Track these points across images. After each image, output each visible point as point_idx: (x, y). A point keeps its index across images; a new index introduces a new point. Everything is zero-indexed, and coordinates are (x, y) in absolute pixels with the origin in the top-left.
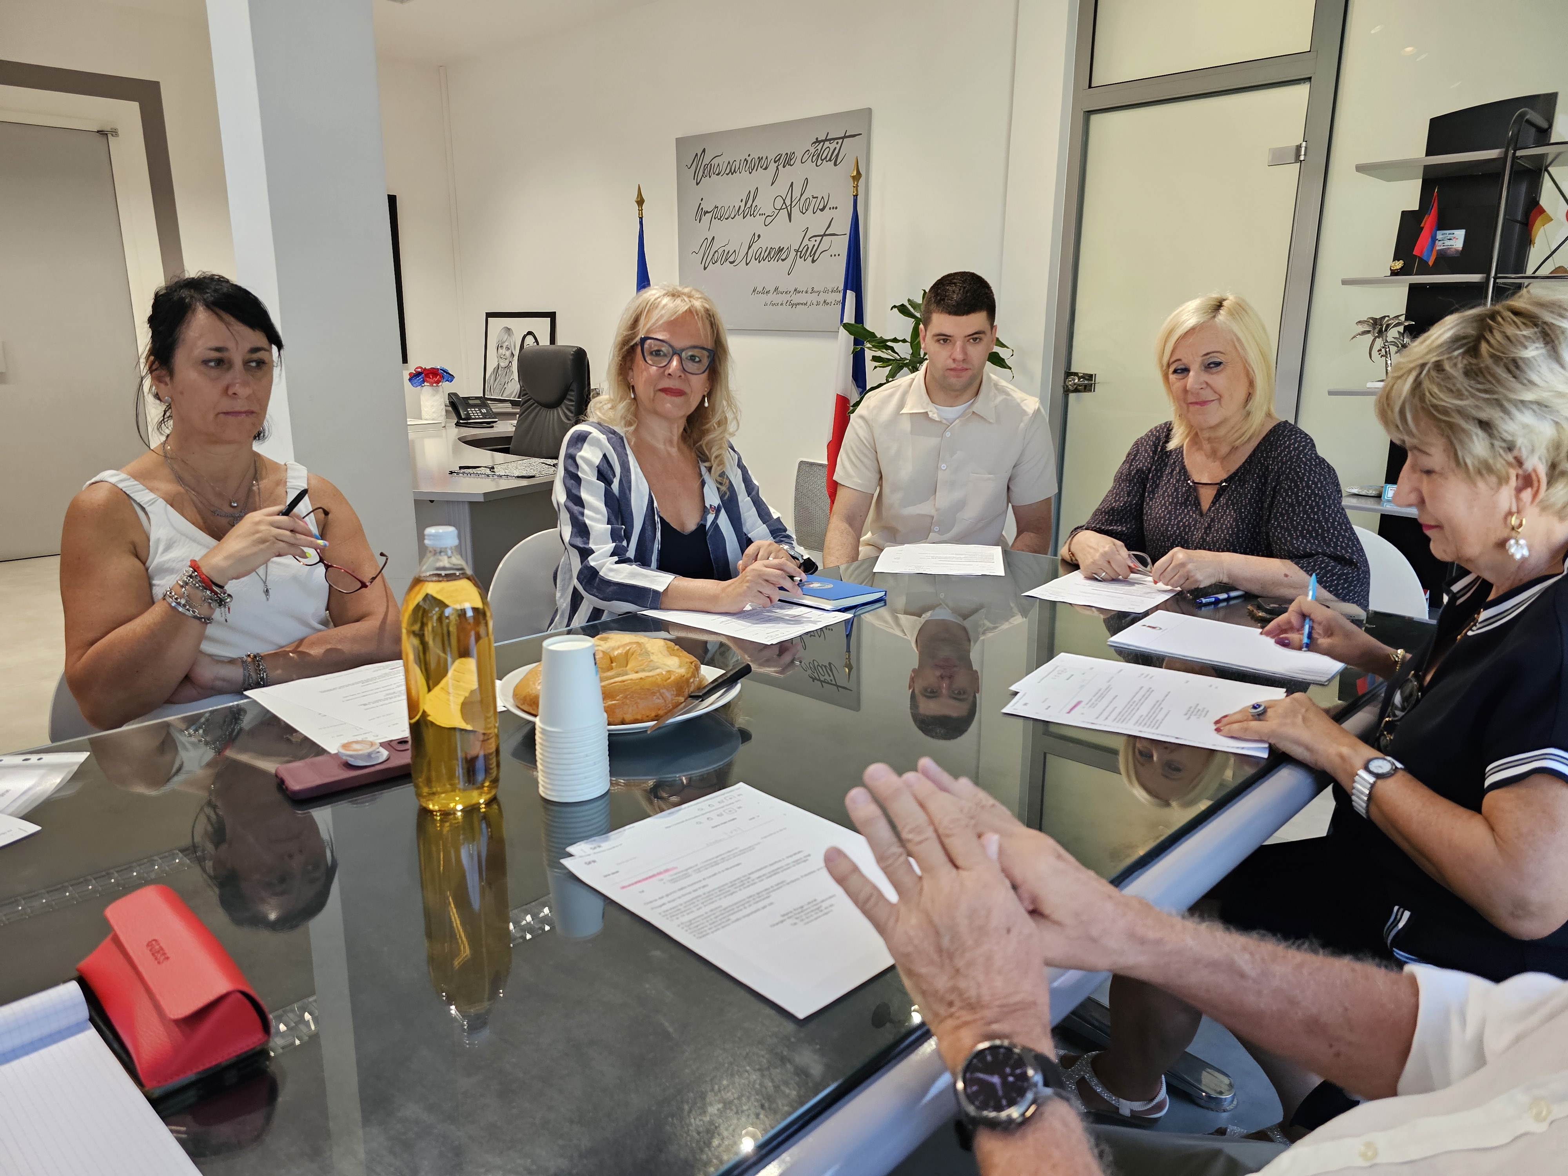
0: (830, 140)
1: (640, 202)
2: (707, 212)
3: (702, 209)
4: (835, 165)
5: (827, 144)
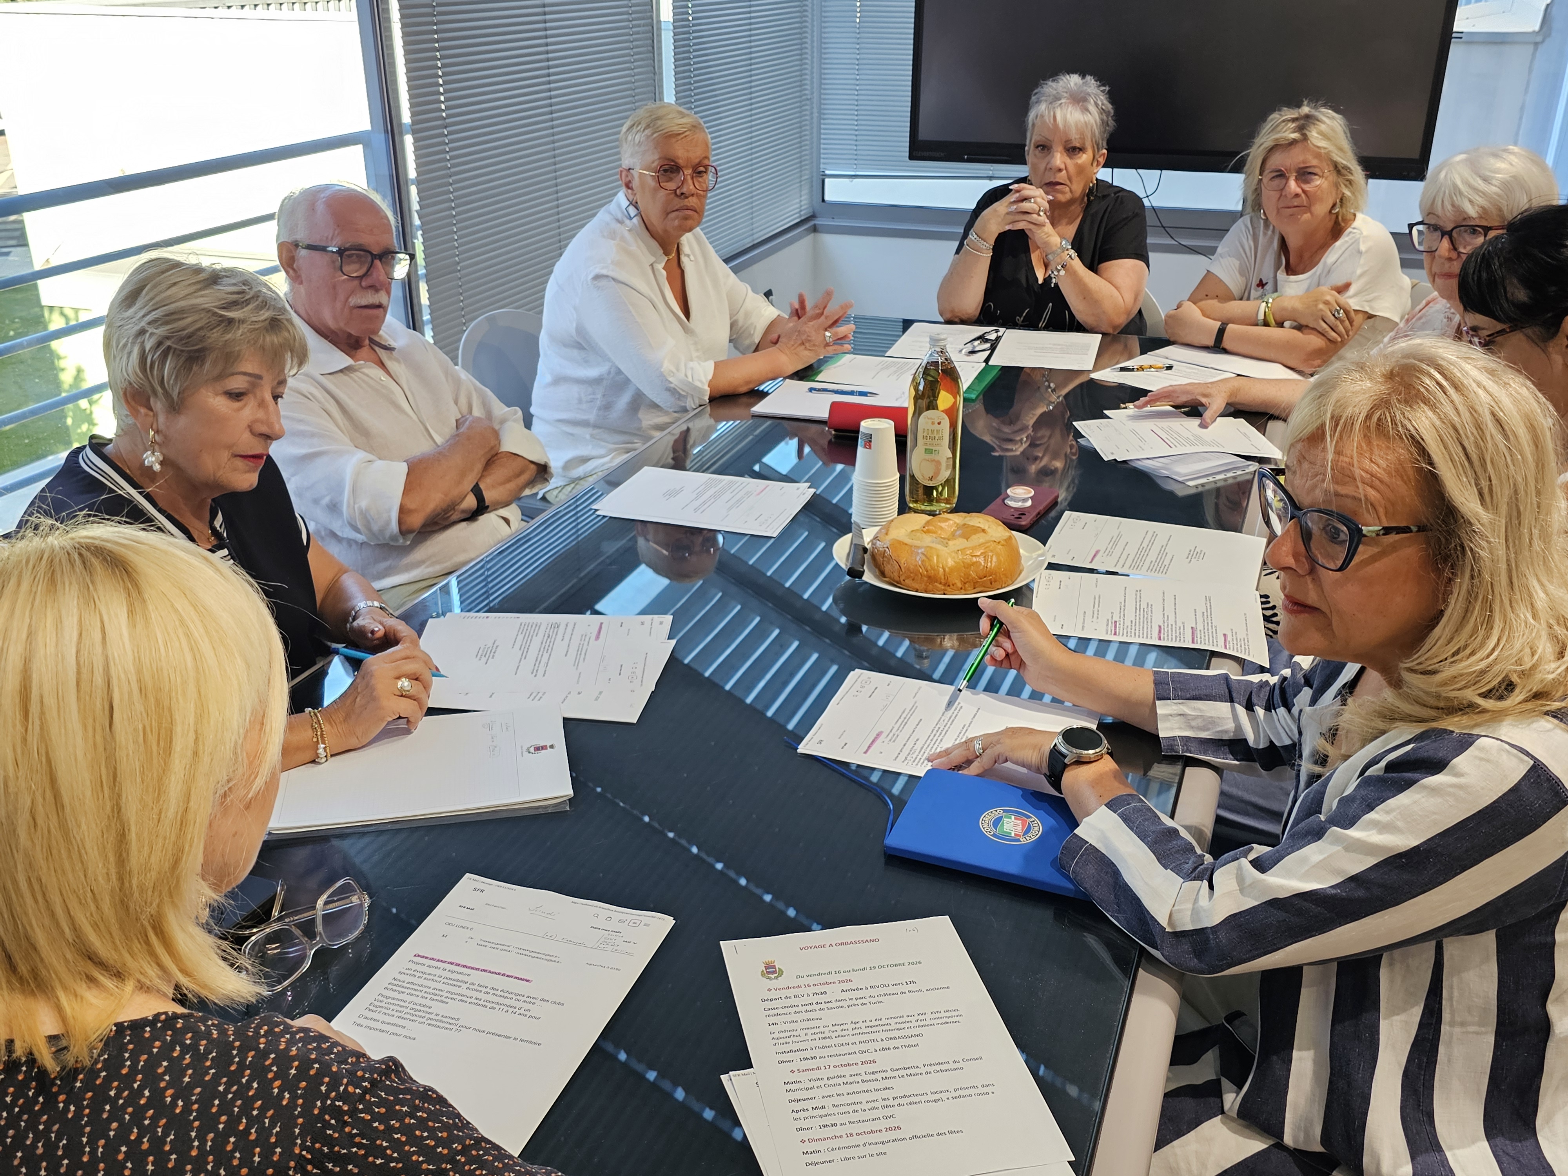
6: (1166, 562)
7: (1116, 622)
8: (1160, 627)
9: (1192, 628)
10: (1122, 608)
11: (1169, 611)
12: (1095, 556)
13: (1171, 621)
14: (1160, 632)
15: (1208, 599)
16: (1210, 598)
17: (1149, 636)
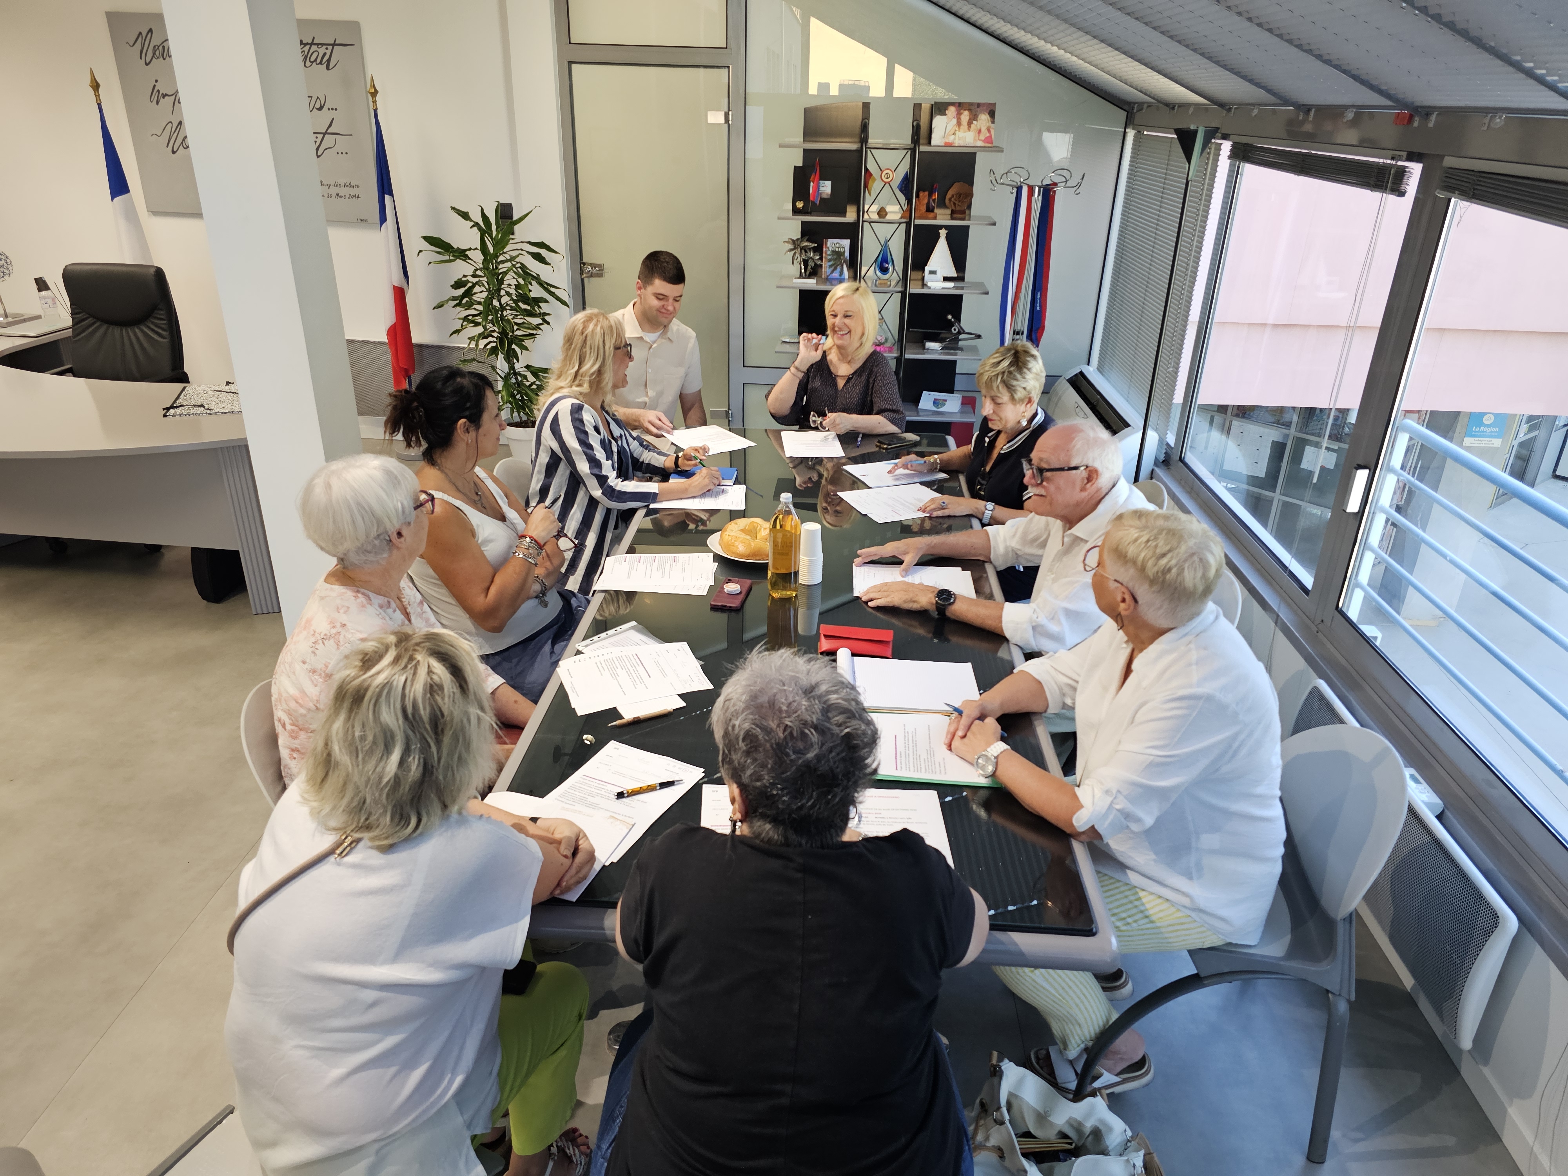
0: (318, 44)
1: (96, 86)
2: (164, 96)
3: (158, 91)
4: (328, 68)
5: (314, 48)
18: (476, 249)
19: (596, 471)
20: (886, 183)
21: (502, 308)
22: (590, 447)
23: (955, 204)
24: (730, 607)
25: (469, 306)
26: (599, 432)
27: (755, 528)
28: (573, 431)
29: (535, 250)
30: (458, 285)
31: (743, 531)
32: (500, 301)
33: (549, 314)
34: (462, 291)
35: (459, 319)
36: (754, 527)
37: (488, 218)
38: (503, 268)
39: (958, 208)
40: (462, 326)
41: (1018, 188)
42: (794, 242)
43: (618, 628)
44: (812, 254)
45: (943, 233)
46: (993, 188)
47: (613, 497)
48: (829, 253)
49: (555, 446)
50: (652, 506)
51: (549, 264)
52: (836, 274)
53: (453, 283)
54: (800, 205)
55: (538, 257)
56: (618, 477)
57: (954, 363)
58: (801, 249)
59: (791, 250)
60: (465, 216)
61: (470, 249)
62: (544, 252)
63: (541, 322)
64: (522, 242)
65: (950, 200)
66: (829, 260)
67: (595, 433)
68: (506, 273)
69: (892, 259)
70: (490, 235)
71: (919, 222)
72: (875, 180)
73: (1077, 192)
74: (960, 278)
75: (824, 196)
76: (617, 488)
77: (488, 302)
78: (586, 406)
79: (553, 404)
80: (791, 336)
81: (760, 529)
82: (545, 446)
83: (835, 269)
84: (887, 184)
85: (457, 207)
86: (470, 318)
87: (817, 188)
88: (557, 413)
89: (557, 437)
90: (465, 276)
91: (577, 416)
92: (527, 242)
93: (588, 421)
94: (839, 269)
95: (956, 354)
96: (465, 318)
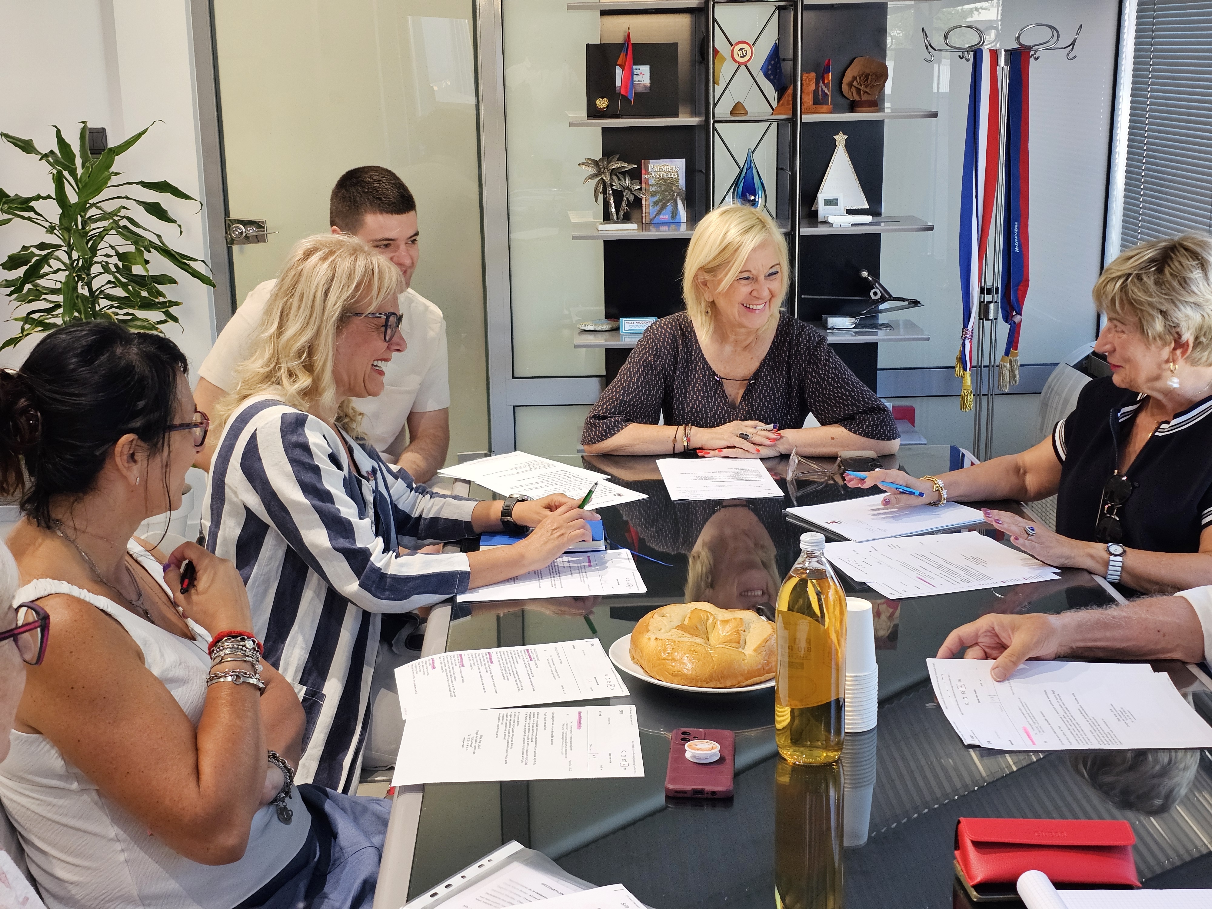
6: (502, 728)
7: (531, 660)
8: (492, 663)
9: (463, 666)
10: (530, 674)
11: (487, 677)
12: (580, 721)
13: (483, 669)
14: (491, 659)
15: (453, 694)
16: (451, 696)
17: (499, 654)
18: (49, 197)
19: (343, 543)
20: (740, 64)
21: (94, 297)
22: (327, 497)
23: (858, 90)
24: (713, 793)
25: (37, 294)
26: (339, 467)
27: (704, 622)
28: (289, 468)
29: (152, 196)
30: (13, 262)
31: (681, 627)
32: (89, 285)
33: (177, 304)
34: (21, 272)
35: (16, 319)
36: (701, 620)
37: (69, 146)
38: (95, 228)
39: (865, 98)
40: (23, 330)
41: (975, 52)
42: (596, 163)
43: (484, 861)
44: (628, 183)
45: (841, 139)
46: (929, 58)
47: (384, 590)
48: (652, 182)
49: (254, 501)
50: (460, 598)
51: (174, 221)
52: (665, 216)
53: (5, 259)
54: (602, 103)
55: (155, 210)
56: (386, 550)
57: (872, 348)
58: (611, 174)
59: (593, 176)
60: (27, 146)
61: (38, 198)
62: (165, 200)
63: (163, 317)
64: (128, 183)
65: (850, 85)
66: (653, 194)
67: (334, 468)
68: (101, 236)
69: (762, 184)
70: (73, 173)
71: (808, 118)
72: (724, 59)
73: (1071, 56)
74: (874, 210)
75: (640, 90)
76: (391, 571)
77: (69, 288)
78: (311, 417)
79: (244, 419)
80: (595, 322)
81: (714, 625)
82: (232, 503)
83: (664, 207)
84: (743, 67)
85: (11, 134)
86: (35, 316)
87: (630, 75)
88: (253, 437)
89: (257, 483)
90: (25, 248)
91: (294, 439)
92: (137, 183)
93: (316, 445)
94: (670, 207)
95: (876, 334)
96: (28, 319)
